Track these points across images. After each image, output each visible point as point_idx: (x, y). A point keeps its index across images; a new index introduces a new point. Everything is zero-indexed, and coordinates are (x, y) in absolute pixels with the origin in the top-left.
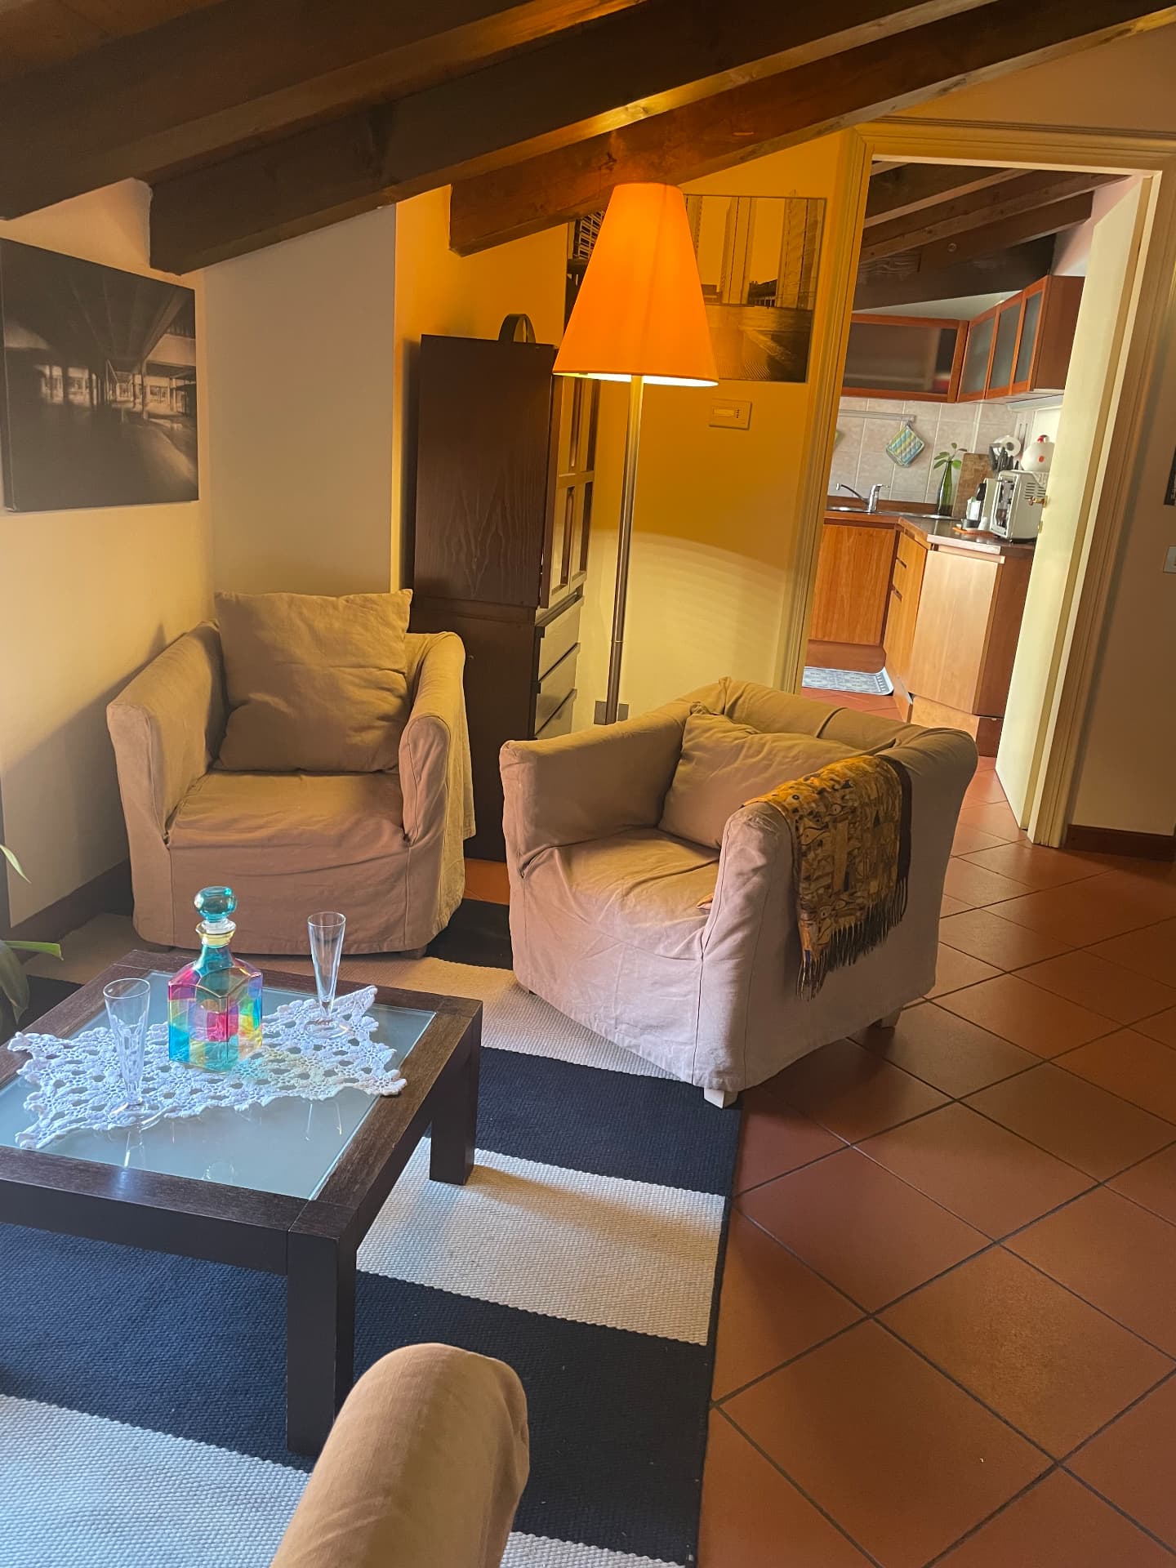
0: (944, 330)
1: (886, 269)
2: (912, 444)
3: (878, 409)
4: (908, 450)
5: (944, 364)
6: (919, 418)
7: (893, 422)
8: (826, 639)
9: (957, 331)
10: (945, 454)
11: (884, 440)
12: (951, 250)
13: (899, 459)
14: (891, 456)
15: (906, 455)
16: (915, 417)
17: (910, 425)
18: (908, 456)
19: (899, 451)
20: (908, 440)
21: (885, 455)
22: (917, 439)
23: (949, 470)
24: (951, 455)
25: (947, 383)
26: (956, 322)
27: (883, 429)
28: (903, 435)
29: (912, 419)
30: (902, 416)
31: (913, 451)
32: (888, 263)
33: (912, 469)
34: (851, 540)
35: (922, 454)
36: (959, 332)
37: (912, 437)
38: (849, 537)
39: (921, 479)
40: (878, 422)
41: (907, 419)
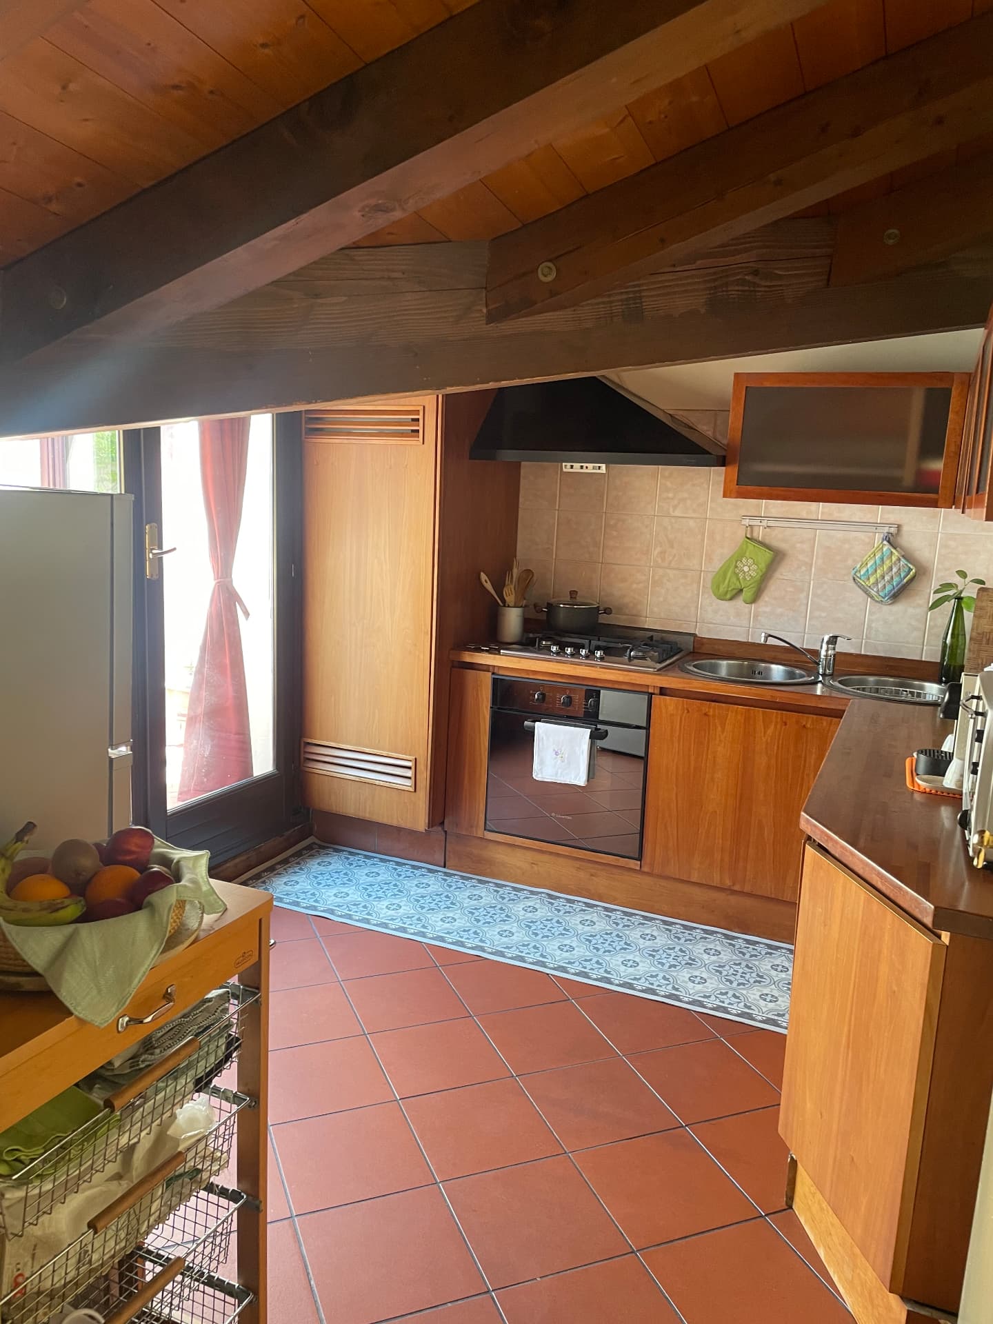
0: (929, 390)
1: (755, 284)
2: (895, 570)
3: (836, 516)
4: (887, 578)
5: (932, 444)
6: (905, 529)
7: (861, 535)
8: (737, 888)
9: (950, 390)
10: (949, 586)
11: (850, 562)
12: (891, 242)
13: (873, 593)
14: (861, 587)
15: (884, 587)
16: (899, 527)
17: (892, 540)
18: (888, 588)
19: (872, 580)
20: (887, 563)
21: (852, 583)
22: (903, 561)
23: (959, 611)
24: (960, 588)
25: (936, 474)
26: (946, 376)
27: (847, 546)
28: (878, 556)
29: (893, 530)
30: (876, 525)
31: (896, 580)
32: (756, 273)
33: (898, 608)
34: (770, 731)
35: (914, 584)
36: (954, 393)
37: (894, 559)
38: (766, 727)
39: (914, 623)
40: (840, 535)
41: (886, 530)
